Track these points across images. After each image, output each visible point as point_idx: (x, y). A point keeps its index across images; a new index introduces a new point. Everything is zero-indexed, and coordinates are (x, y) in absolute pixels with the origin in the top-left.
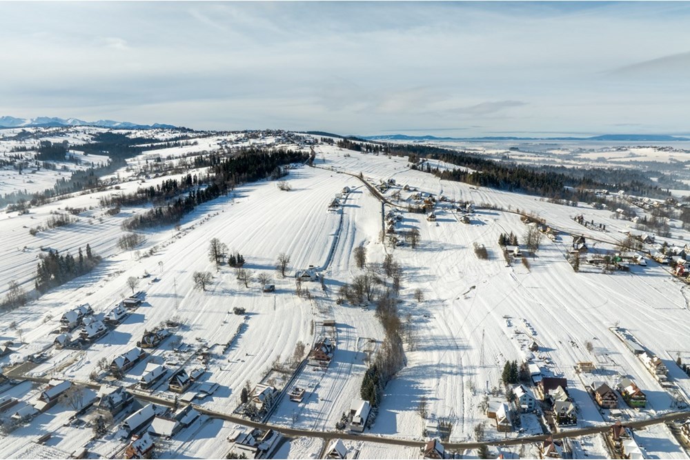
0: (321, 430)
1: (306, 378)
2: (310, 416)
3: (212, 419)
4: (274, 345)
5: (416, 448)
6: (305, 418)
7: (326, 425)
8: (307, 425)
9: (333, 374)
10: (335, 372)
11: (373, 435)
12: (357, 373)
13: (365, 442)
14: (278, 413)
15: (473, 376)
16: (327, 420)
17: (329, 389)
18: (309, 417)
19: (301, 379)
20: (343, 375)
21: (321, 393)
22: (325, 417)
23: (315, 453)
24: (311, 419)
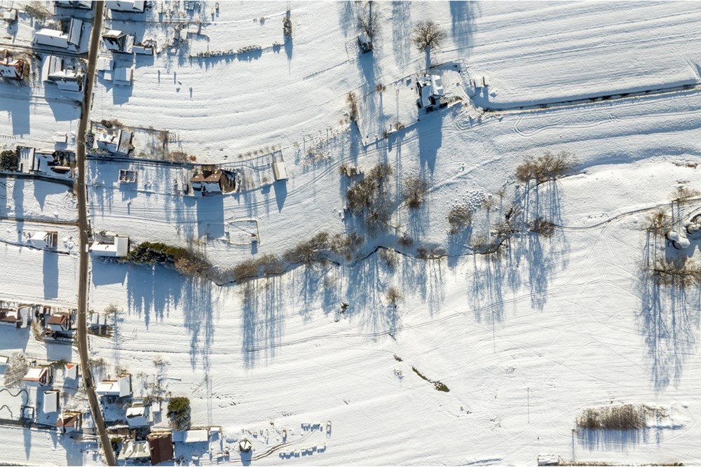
0: (88, 214)
1: (159, 176)
2: (104, 199)
3: (80, 104)
4: (217, 113)
5: (77, 305)
6: (100, 194)
7: (96, 218)
8: (92, 198)
9: (173, 205)
10: (177, 206)
11: (90, 264)
12: (182, 232)
13: (79, 258)
14: (102, 166)
15: (190, 365)
16: (103, 216)
17: (146, 206)
18: (102, 197)
19: (157, 170)
20: (173, 216)
21: (140, 200)
22: (106, 213)
23: (59, 217)
24: (101, 201)
